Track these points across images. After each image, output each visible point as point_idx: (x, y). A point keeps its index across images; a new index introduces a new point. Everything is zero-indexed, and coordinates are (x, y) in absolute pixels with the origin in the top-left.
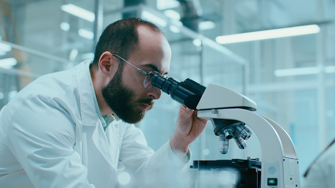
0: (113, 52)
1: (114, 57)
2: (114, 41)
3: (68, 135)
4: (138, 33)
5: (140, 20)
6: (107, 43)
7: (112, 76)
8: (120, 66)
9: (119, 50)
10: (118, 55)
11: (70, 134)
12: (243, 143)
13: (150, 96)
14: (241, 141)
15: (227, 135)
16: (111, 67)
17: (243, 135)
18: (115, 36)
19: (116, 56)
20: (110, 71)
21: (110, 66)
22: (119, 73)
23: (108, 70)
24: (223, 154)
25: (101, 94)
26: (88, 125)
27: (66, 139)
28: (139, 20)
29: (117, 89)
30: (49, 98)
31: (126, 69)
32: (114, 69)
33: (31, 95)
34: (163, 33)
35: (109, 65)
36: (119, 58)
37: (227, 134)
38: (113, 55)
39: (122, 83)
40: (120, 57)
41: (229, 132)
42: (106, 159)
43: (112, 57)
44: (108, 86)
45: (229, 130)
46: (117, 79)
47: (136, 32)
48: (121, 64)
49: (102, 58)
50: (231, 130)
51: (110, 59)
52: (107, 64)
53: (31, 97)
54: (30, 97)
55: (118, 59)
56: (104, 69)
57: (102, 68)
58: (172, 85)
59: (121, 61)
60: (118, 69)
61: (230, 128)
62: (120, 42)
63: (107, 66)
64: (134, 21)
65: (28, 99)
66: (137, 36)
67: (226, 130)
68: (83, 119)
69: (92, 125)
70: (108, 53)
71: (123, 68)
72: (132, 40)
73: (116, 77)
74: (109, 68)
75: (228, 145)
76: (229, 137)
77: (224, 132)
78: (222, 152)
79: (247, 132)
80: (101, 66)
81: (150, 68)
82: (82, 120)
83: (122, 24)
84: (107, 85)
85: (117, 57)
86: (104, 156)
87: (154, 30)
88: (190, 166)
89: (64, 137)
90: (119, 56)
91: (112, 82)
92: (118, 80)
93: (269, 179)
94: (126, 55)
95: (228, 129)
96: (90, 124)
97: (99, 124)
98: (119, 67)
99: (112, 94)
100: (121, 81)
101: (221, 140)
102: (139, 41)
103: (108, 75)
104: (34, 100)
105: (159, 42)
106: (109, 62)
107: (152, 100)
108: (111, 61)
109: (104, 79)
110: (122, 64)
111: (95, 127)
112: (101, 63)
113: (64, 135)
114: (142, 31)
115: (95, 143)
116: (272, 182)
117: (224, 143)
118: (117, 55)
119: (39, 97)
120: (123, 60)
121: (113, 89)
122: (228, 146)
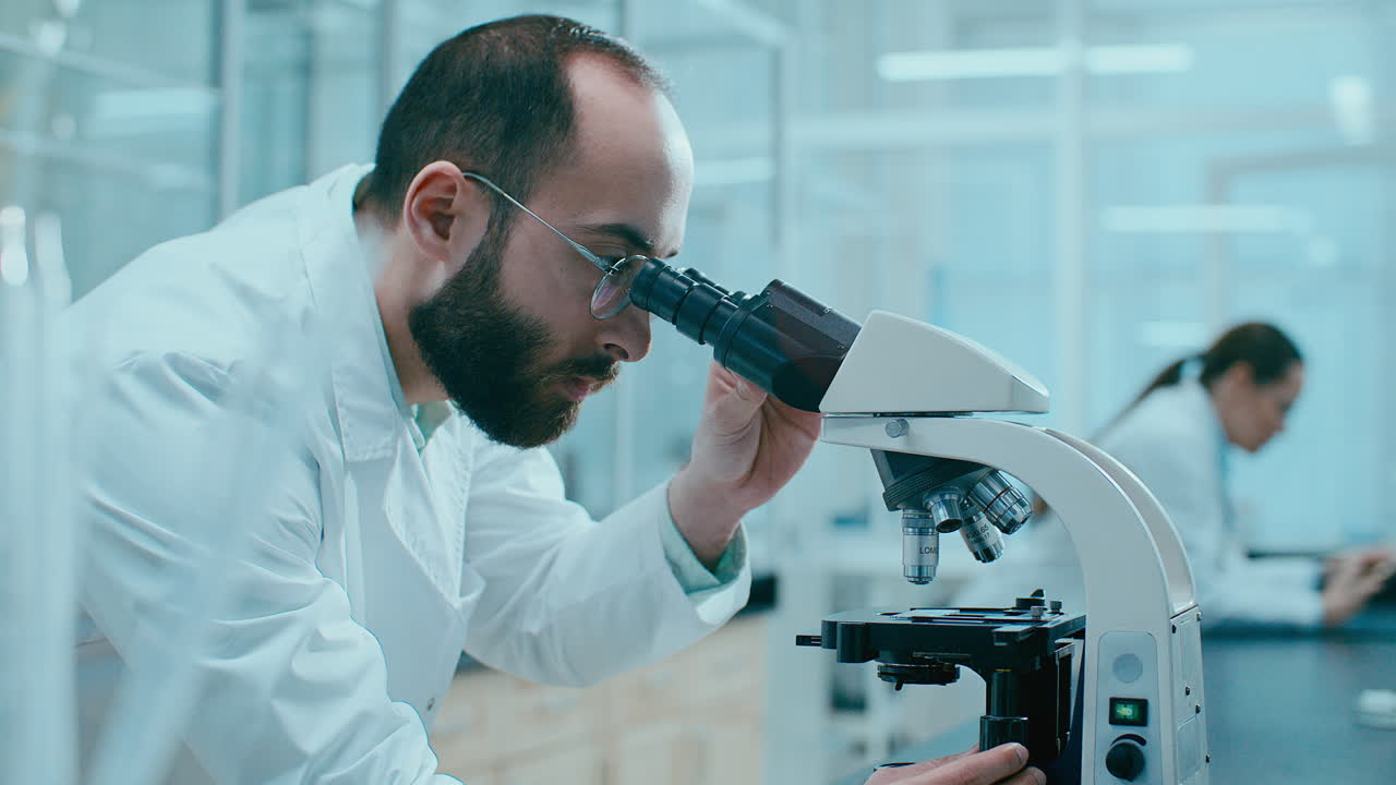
0: (469, 162)
1: (470, 185)
2: (471, 117)
3: (299, 517)
4: (571, 94)
5: (577, 31)
6: (441, 123)
7: (461, 258)
8: (496, 224)
9: (494, 157)
10: (489, 179)
11: (305, 513)
12: (990, 542)
13: (607, 346)
14: (983, 535)
15: (943, 519)
16: (456, 221)
17: (1000, 516)
18: (475, 97)
19: (479, 181)
20: (451, 237)
21: (451, 218)
22: (489, 251)
23: (444, 235)
24: (917, 583)
25: (404, 326)
26: (367, 457)
27: (291, 535)
28: (572, 31)
29: (480, 317)
30: (215, 364)
31: (520, 240)
32: (471, 231)
33: (137, 353)
34: (666, 90)
35: (449, 212)
36: (492, 190)
37: (942, 515)
38: (466, 177)
39: (500, 291)
40: (499, 190)
41: (948, 504)
42: (432, 578)
43: (463, 185)
44: (438, 301)
45: (947, 497)
46: (479, 278)
47: (567, 86)
48: (500, 214)
49: (419, 188)
50: (955, 497)
51: (452, 189)
52: (440, 208)
53: (134, 361)
54: (131, 364)
55: (488, 193)
56: (427, 230)
57: (415, 227)
58: (721, 308)
59: (498, 205)
60: (486, 234)
61: (952, 491)
62: (500, 125)
63: (440, 218)
64: (553, 36)
65: (124, 370)
66: (570, 106)
67: (937, 498)
68: (347, 436)
69: (378, 455)
70: (449, 170)
71: (508, 233)
72: (547, 121)
73: (476, 266)
74: (448, 226)
75: (936, 551)
76: (948, 526)
77: (929, 507)
78: (912, 579)
79: (1015, 507)
80: (417, 218)
81: (617, 240)
82: (344, 439)
83: (506, 49)
84: (434, 293)
85: (484, 184)
86: (426, 570)
87: (634, 79)
88: (798, 637)
89: (285, 531)
90: (492, 182)
91: (458, 283)
92: (485, 279)
93: (1115, 702)
94: (521, 182)
95: (942, 496)
96: (375, 451)
97: (406, 447)
98: (489, 227)
99: (454, 334)
100: (496, 286)
101: (910, 530)
102: (576, 127)
103: (444, 255)
104: (148, 375)
105: (654, 133)
106: (449, 203)
107: (613, 361)
108: (458, 200)
109: (422, 268)
110: (505, 217)
111: (392, 462)
112: (413, 205)
113: (285, 523)
114: (588, 80)
115: (393, 525)
116: (1126, 711)
117: (921, 543)
118: (485, 177)
119: (175, 361)
120: (510, 201)
121: (462, 313)
122: (937, 553)
